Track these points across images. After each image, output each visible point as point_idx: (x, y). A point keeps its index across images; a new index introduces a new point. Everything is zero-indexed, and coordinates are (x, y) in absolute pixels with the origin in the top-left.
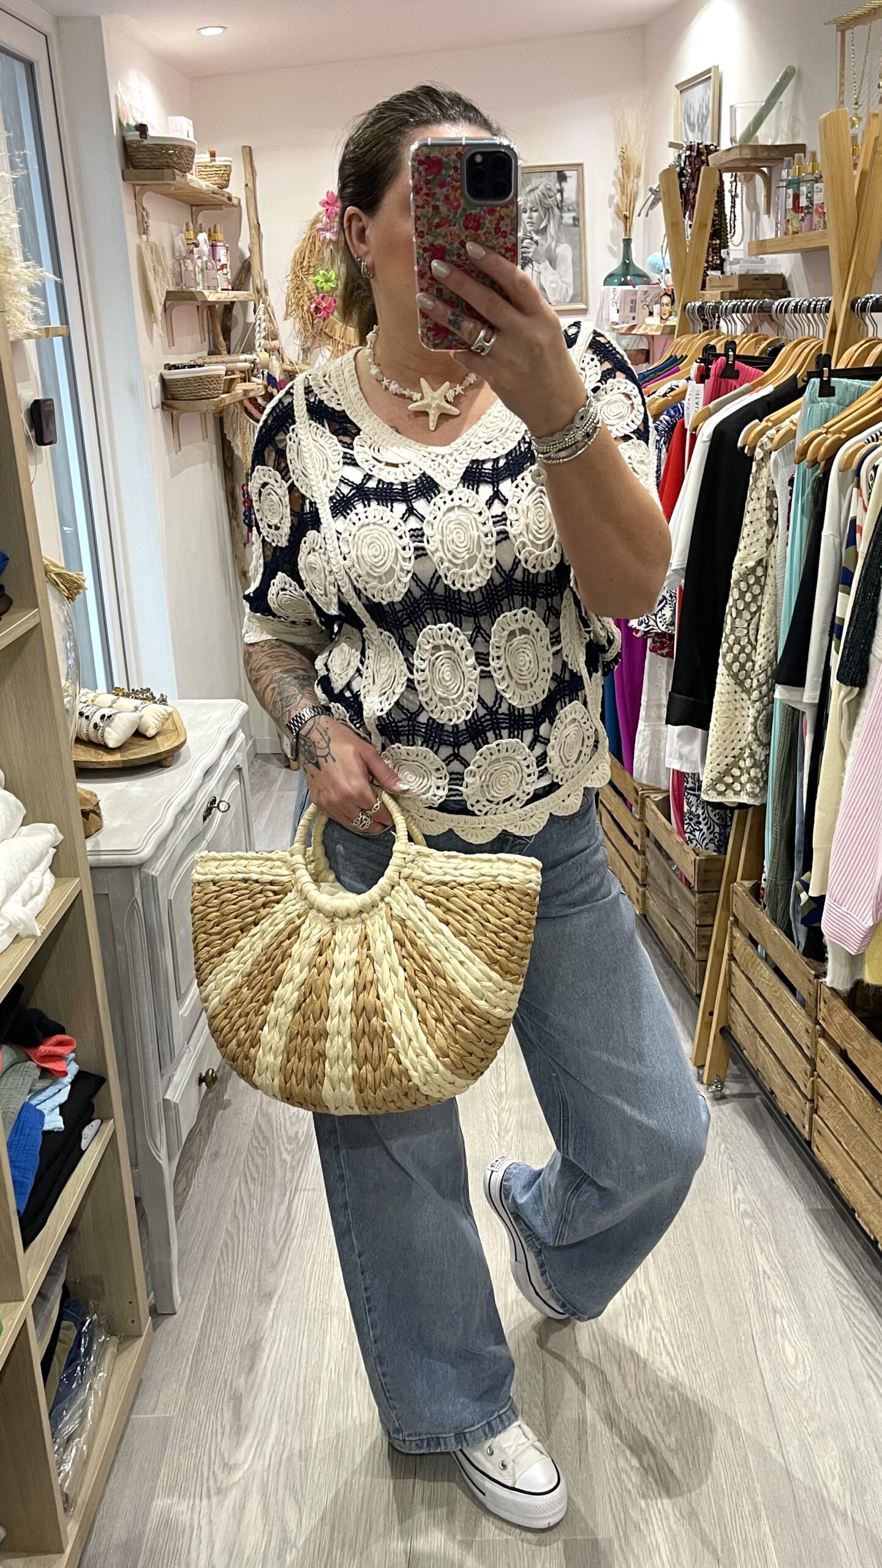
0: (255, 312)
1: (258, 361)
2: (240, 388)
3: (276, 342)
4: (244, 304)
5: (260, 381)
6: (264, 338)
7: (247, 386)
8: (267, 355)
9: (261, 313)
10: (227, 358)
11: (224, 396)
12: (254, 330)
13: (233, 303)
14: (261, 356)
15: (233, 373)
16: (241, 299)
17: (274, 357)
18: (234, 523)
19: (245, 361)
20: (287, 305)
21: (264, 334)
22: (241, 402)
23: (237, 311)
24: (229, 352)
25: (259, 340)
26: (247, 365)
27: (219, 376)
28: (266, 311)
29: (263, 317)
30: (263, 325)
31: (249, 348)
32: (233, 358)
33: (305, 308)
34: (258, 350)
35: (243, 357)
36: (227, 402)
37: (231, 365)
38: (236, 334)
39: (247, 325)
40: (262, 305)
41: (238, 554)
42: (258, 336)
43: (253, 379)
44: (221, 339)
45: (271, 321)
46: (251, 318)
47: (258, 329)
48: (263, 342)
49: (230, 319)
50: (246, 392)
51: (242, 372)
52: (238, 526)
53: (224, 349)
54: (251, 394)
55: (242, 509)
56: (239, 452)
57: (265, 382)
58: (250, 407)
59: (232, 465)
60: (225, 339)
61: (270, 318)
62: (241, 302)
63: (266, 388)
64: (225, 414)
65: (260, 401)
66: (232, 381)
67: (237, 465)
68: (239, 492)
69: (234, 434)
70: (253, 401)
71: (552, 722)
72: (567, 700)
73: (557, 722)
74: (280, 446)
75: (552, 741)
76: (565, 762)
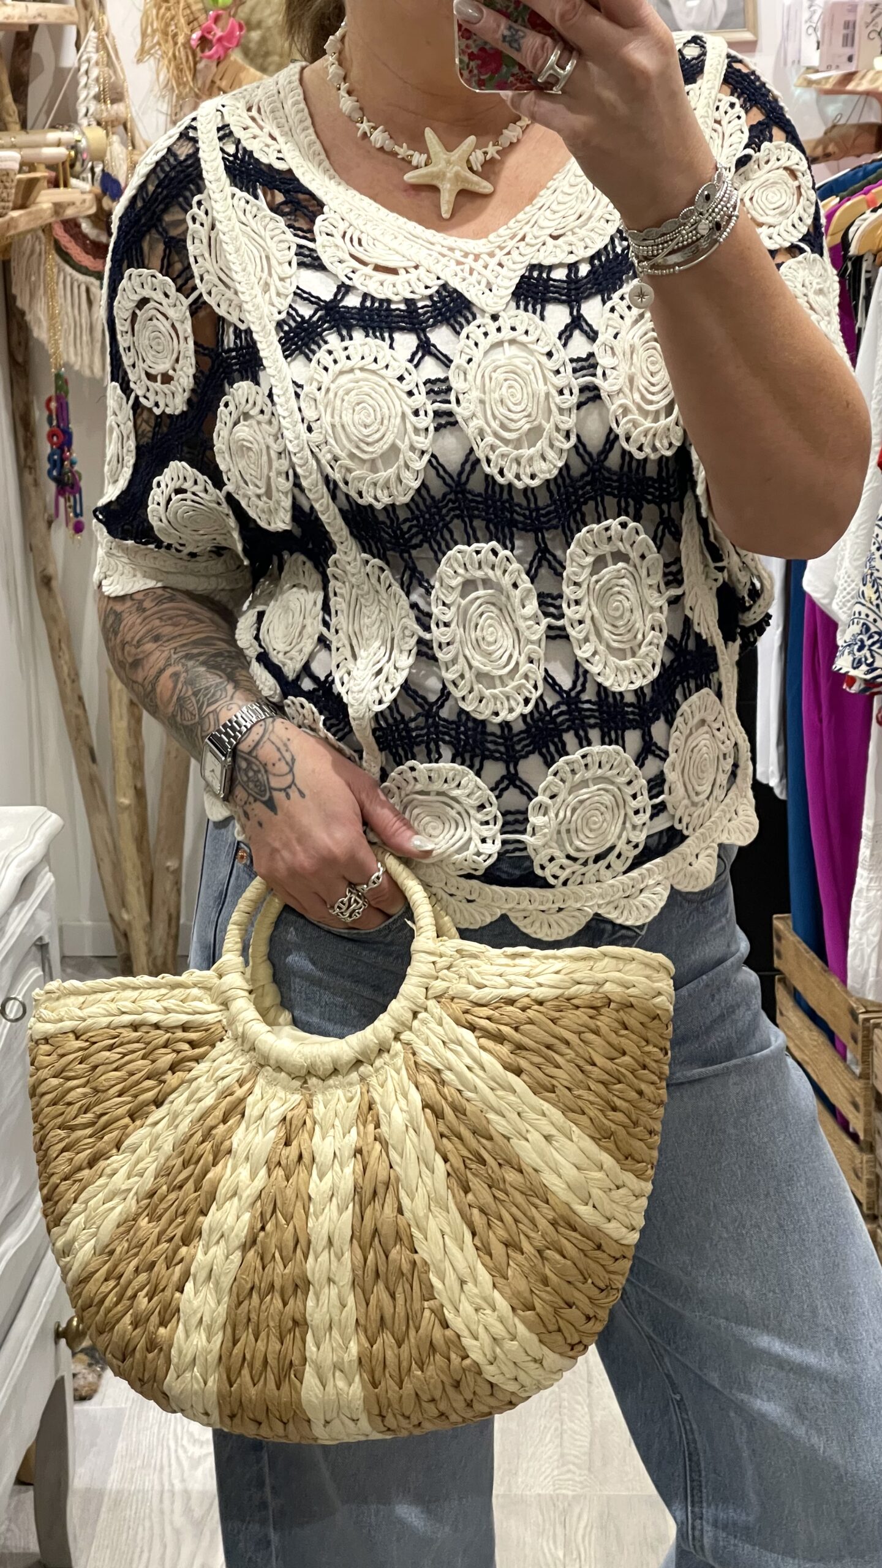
0: (78, 46)
1: (83, 144)
2: (46, 199)
3: (119, 109)
4: (56, 31)
5: (87, 186)
6: (97, 98)
7: (60, 195)
8: (100, 132)
9: (91, 48)
10: (22, 138)
11: (15, 214)
12: (75, 82)
13: (33, 28)
14: (88, 135)
15: (32, 167)
16: (52, 19)
17: (115, 138)
18: (29, 478)
19: (59, 144)
20: (144, 34)
21: (95, 90)
22: (47, 229)
23: (41, 45)
24: (24, 126)
25: (86, 102)
26: (62, 151)
27: (7, 173)
28: (102, 45)
29: (94, 57)
30: (95, 73)
31: (66, 119)
32: (33, 137)
33: (181, 39)
34: (84, 122)
35: (53, 136)
36: (22, 227)
37: (29, 153)
38: (38, 90)
39: (60, 73)
40: (92, 34)
41: (37, 541)
42: (83, 95)
43: (73, 181)
44: (9, 99)
45: (110, 64)
46: (70, 58)
47: (83, 81)
48: (93, 106)
49: (26, 61)
50: (58, 208)
51: (51, 167)
52: (36, 483)
53: (13, 119)
54: (70, 213)
55: (45, 448)
56: (41, 333)
57: (98, 189)
58: (66, 241)
59: (26, 362)
60: (16, 100)
61: (109, 59)
62: (50, 26)
63: (99, 200)
64: (14, 255)
65: (86, 227)
66: (31, 185)
67: (37, 357)
68: (40, 416)
69: (32, 296)
70: (72, 226)
71: (670, 723)
72: (692, 685)
73: (678, 721)
74: (174, 233)
75: (672, 756)
76: (692, 794)
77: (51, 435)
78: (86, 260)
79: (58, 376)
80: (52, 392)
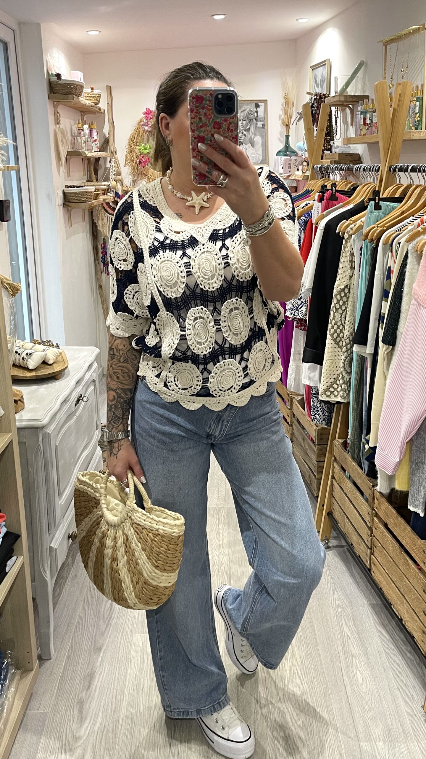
0: (110, 162)
1: (111, 185)
2: (101, 198)
3: (120, 177)
4: (105, 158)
5: (112, 195)
6: (114, 175)
7: (105, 197)
8: (115, 183)
9: (113, 163)
10: (96, 183)
11: (94, 201)
12: (109, 171)
13: (99, 158)
14: (112, 183)
15: (98, 191)
17: (118, 184)
18: (97, 262)
19: (105, 185)
20: (126, 160)
21: (114, 173)
22: (102, 204)
23: (101, 162)
24: (97, 181)
25: (112, 175)
26: (106, 187)
27: (92, 192)
28: (116, 162)
29: (114, 165)
30: (114, 169)
31: (107, 179)
32: (99, 183)
33: (135, 162)
34: (111, 180)
35: (103, 183)
36: (95, 204)
37: (97, 187)
38: (100, 173)
39: (106, 168)
40: (113, 159)
41: (99, 277)
43: (108, 194)
44: (93, 174)
45: (118, 167)
46: (108, 165)
47: (111, 170)
48: (113, 176)
49: (98, 166)
50: (104, 200)
51: (103, 190)
52: (99, 263)
53: (94, 179)
54: (107, 201)
55: (101, 255)
56: (100, 228)
57: (114, 196)
58: (106, 207)
59: (97, 235)
60: (95, 175)
61: (118, 166)
62: (103, 157)
63: (114, 198)
64: (94, 210)
65: (111, 204)
66: (98, 194)
67: (99, 234)
68: (99, 247)
69: (98, 220)
70: (108, 204)
71: (250, 351)
72: (257, 341)
73: (252, 351)
74: (126, 221)
75: (250, 360)
76: (257, 370)
77: (102, 252)
78: (111, 212)
79: (104, 239)
80: (102, 242)
